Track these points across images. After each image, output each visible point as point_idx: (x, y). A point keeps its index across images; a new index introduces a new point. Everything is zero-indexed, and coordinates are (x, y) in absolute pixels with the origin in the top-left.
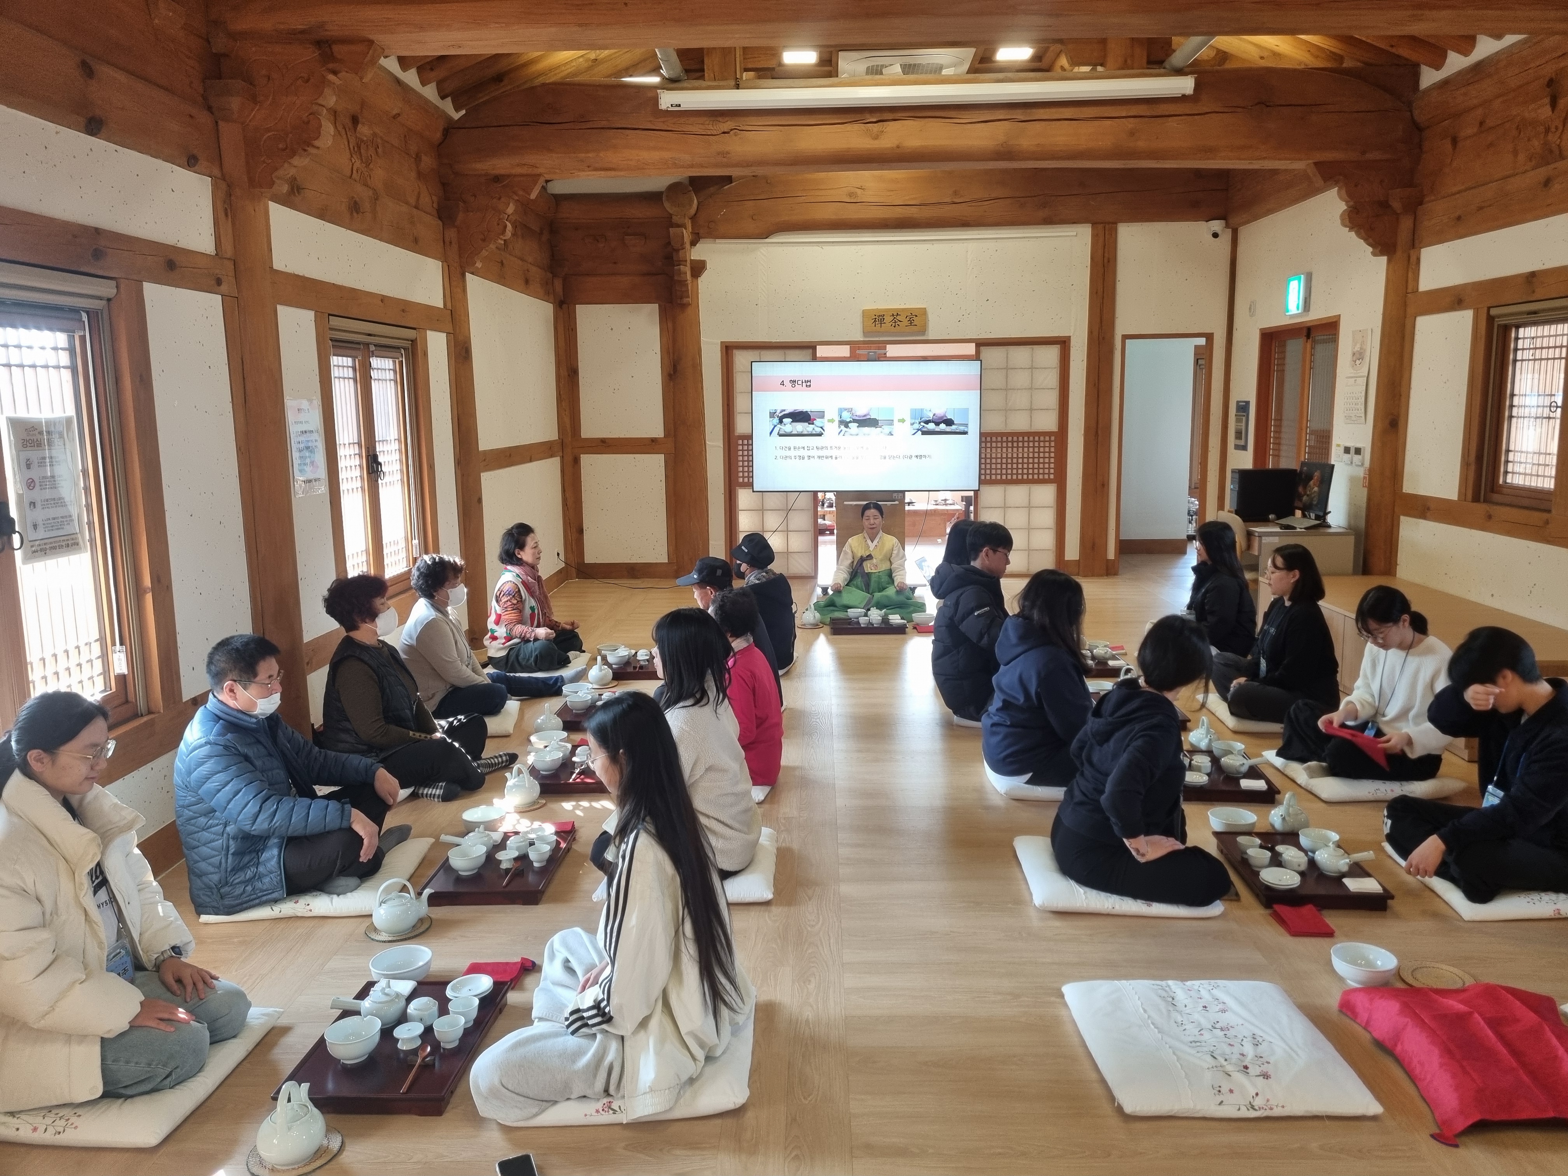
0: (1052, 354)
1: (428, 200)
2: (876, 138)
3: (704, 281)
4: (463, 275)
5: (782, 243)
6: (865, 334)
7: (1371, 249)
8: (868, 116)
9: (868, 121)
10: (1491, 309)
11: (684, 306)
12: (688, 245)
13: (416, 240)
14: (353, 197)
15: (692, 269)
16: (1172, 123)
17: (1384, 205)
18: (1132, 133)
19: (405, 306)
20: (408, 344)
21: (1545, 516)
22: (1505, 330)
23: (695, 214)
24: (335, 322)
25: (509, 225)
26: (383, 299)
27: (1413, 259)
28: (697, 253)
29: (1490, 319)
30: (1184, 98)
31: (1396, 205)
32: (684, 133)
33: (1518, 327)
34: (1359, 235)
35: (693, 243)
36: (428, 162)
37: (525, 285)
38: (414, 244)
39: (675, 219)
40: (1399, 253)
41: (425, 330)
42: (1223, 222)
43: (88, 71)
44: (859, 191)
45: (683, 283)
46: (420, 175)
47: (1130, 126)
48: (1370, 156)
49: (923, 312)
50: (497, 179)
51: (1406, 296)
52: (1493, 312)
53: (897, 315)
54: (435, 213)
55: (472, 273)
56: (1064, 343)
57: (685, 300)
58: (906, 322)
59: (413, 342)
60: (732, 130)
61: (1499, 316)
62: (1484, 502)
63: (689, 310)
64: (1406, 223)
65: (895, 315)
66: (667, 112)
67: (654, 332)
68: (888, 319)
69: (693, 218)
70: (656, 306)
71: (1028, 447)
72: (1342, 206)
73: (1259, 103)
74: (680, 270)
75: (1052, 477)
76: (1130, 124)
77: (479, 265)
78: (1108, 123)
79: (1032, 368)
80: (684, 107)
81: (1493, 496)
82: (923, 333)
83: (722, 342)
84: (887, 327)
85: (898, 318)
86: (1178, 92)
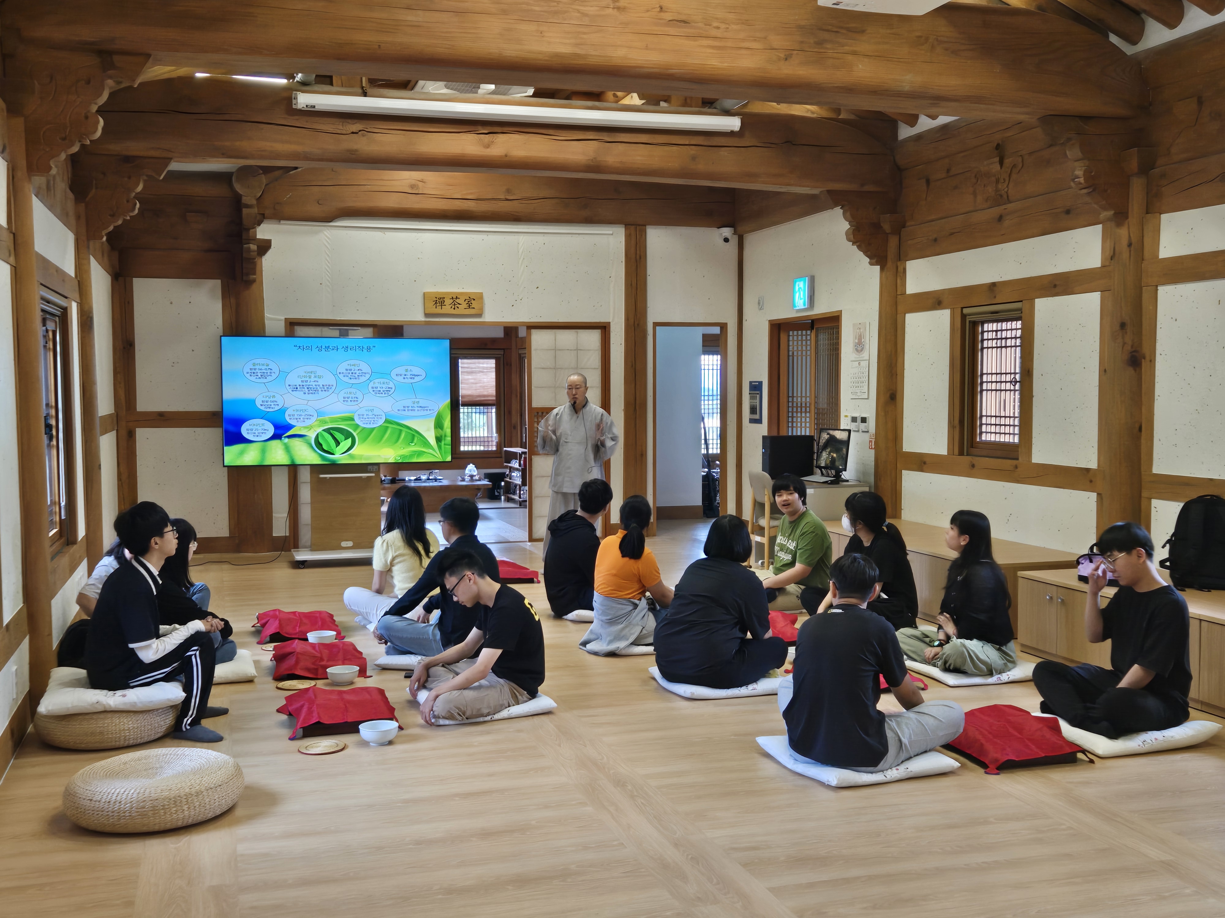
0: (593, 338)
2: (488, 146)
3: (267, 260)
5: (346, 227)
6: (427, 315)
7: (868, 260)
8: (480, 128)
9: (481, 132)
10: (964, 309)
11: (248, 283)
12: (255, 225)
15: (259, 247)
16: (724, 152)
17: (877, 226)
18: (694, 158)
21: (1014, 462)
22: (974, 324)
23: (261, 196)
25: (137, 202)
26: (57, 270)
27: (900, 269)
28: (263, 232)
29: (964, 317)
30: (732, 134)
31: (887, 227)
33: (983, 323)
34: (859, 248)
35: (261, 223)
39: (244, 200)
40: (889, 264)
41: (71, 299)
42: (732, 229)
44: (420, 184)
45: (248, 261)
47: (693, 152)
48: (867, 188)
49: (480, 297)
50: (128, 159)
51: (896, 297)
52: (966, 311)
53: (457, 298)
54: (70, 188)
56: (604, 328)
57: (252, 277)
58: (464, 305)
59: (65, 311)
60: (360, 131)
61: (970, 315)
62: (967, 455)
63: (254, 286)
64: (893, 242)
65: (455, 298)
66: (300, 110)
68: (448, 301)
69: (259, 199)
70: (219, 282)
72: (846, 226)
73: (786, 142)
74: (249, 248)
76: (693, 151)
78: (675, 148)
79: (577, 350)
80: (318, 108)
81: (973, 450)
82: (480, 315)
83: (285, 318)
84: (447, 309)
85: (458, 301)
86: (728, 129)
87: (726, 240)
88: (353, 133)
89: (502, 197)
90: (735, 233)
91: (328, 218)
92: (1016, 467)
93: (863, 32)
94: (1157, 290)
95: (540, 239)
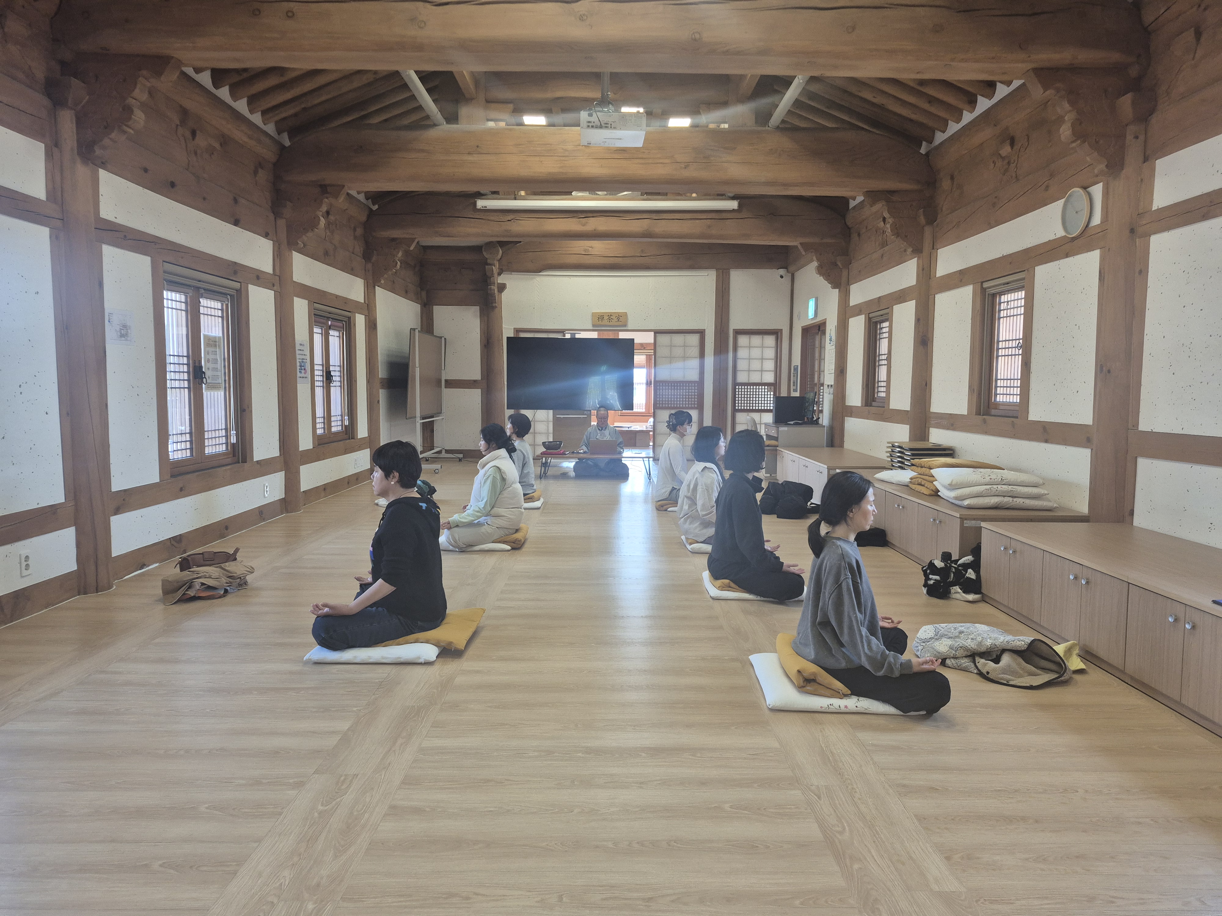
0: (694, 339)
1: (359, 249)
2: (584, 225)
3: (504, 295)
4: (374, 287)
5: (548, 275)
6: (593, 326)
7: (830, 286)
8: (580, 214)
9: (580, 217)
11: (494, 308)
12: (496, 275)
13: (352, 269)
14: (325, 249)
15: (498, 288)
16: (728, 222)
17: (834, 265)
18: (709, 227)
19: (346, 301)
20: (346, 319)
21: (883, 409)
22: (876, 323)
23: (501, 258)
24: (316, 305)
25: (399, 263)
26: (337, 297)
27: (848, 290)
28: (501, 280)
30: (733, 211)
31: (840, 264)
32: (489, 220)
33: (878, 323)
34: (824, 278)
35: (499, 274)
36: (360, 231)
37: (405, 293)
38: (351, 271)
39: (489, 261)
40: (842, 287)
41: (355, 313)
42: (786, 270)
43: (236, 201)
44: (590, 249)
45: (493, 295)
46: (355, 238)
47: (708, 223)
48: (825, 241)
49: (625, 314)
50: (393, 240)
51: (845, 308)
52: (871, 315)
53: (611, 315)
54: (362, 257)
55: (378, 286)
56: (701, 333)
57: (494, 305)
58: (615, 319)
59: (349, 318)
60: (512, 219)
61: (872, 318)
62: (870, 406)
63: (496, 310)
64: (845, 273)
65: (610, 315)
66: (479, 209)
67: (477, 322)
68: (606, 318)
69: (499, 261)
70: (478, 308)
71: (683, 389)
72: (817, 265)
73: (770, 214)
74: (491, 288)
75: (696, 406)
76: (708, 222)
77: (382, 282)
78: (697, 221)
79: (684, 346)
80: (488, 208)
81: (874, 404)
82: (625, 326)
83: (514, 328)
84: (605, 322)
85: (612, 317)
86: (731, 208)
87: (782, 277)
88: (508, 221)
89: (639, 255)
90: (788, 272)
91: (538, 270)
92: (884, 412)
93: (735, 148)
94: (935, 297)
95: (662, 279)
